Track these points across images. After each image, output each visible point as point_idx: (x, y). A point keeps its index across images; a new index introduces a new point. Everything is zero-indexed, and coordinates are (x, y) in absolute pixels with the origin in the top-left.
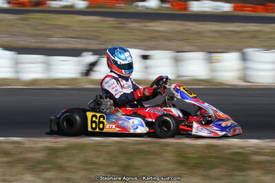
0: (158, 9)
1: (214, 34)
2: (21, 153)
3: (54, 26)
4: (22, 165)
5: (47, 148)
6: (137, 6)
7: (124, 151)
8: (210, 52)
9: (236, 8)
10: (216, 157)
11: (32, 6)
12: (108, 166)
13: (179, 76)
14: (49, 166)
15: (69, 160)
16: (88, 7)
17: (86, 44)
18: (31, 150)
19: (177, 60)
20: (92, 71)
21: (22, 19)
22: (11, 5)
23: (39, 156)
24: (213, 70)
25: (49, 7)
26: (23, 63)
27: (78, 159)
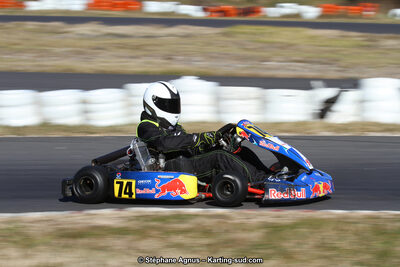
2: (227, 231)
3: (272, 45)
4: (230, 249)
5: (266, 226)
6: (395, 15)
7: (379, 230)
11: (239, 14)
12: (356, 252)
14: (269, 251)
15: (298, 243)
16: (321, 17)
17: (319, 71)
18: (244, 228)
20: (330, 111)
21: (225, 34)
22: (208, 13)
25: (265, 16)
26: (226, 99)
27: (311, 242)
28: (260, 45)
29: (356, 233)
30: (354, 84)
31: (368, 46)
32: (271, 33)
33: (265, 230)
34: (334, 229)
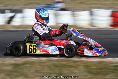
23: (10, 68)
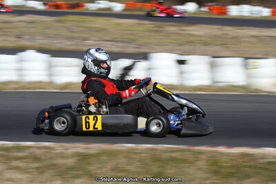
0: (195, 13)
1: (252, 40)
2: (51, 158)
3: (90, 29)
4: (52, 171)
5: (78, 154)
7: (156, 158)
8: (247, 58)
9: (274, 13)
10: (250, 167)
11: (67, 8)
13: (214, 82)
15: (100, 167)
16: (125, 10)
17: (122, 47)
18: (63, 156)
19: (213, 66)
20: (128, 75)
21: (58, 21)
22: (47, 7)
24: (249, 76)
25: (87, 9)
26: (56, 66)
27: (109, 166)
28: (82, 29)
29: (140, 160)
30: (145, 57)
31: (157, 31)
32: (90, 21)
33: (77, 158)
34: (125, 157)
